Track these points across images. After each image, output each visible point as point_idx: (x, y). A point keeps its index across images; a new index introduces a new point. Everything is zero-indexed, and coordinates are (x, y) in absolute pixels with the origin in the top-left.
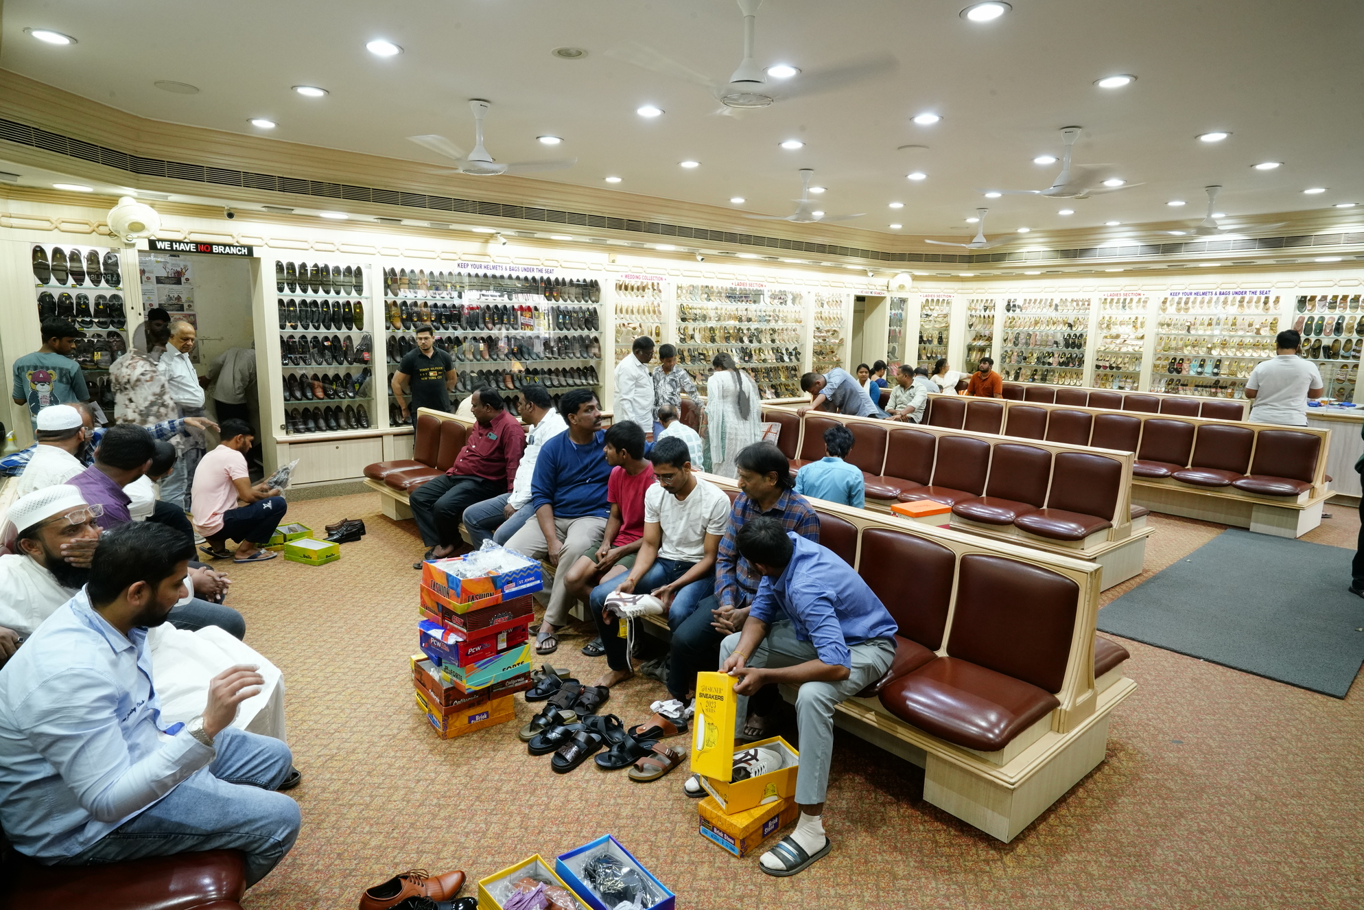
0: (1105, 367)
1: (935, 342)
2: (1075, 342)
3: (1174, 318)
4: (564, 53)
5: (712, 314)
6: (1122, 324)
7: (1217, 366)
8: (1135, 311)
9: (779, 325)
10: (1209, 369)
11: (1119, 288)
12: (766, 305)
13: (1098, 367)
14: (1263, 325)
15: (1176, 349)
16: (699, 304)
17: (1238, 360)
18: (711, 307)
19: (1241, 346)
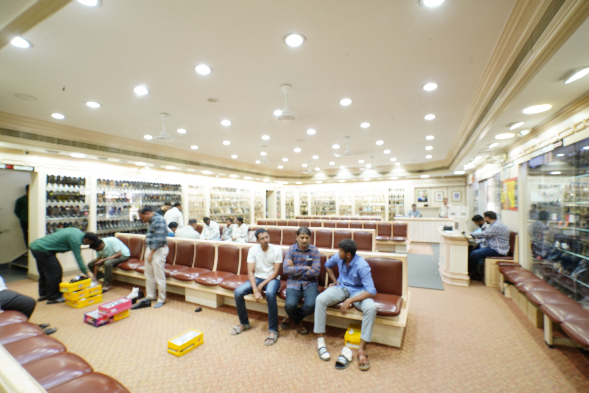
0: (342, 210)
1: (290, 205)
2: (332, 203)
3: (359, 195)
4: (210, 100)
5: (221, 196)
6: (345, 197)
7: (371, 208)
9: (243, 200)
10: (369, 209)
11: (344, 187)
12: (238, 193)
13: (340, 210)
16: (217, 193)
17: (376, 206)
18: (221, 193)
19: (376, 202)
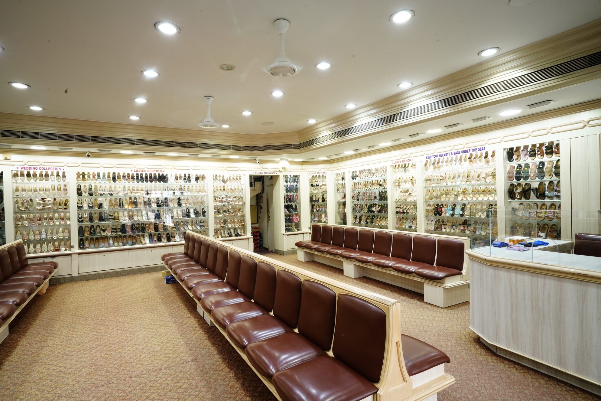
0: (401, 213)
1: (320, 201)
2: (383, 196)
3: (433, 174)
6: (405, 182)
7: (463, 209)
8: (411, 172)
10: (458, 211)
11: (399, 158)
13: (397, 212)
14: (487, 175)
15: (437, 197)
17: (475, 204)
19: (475, 192)
